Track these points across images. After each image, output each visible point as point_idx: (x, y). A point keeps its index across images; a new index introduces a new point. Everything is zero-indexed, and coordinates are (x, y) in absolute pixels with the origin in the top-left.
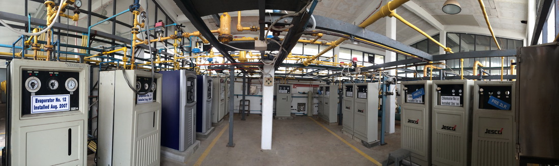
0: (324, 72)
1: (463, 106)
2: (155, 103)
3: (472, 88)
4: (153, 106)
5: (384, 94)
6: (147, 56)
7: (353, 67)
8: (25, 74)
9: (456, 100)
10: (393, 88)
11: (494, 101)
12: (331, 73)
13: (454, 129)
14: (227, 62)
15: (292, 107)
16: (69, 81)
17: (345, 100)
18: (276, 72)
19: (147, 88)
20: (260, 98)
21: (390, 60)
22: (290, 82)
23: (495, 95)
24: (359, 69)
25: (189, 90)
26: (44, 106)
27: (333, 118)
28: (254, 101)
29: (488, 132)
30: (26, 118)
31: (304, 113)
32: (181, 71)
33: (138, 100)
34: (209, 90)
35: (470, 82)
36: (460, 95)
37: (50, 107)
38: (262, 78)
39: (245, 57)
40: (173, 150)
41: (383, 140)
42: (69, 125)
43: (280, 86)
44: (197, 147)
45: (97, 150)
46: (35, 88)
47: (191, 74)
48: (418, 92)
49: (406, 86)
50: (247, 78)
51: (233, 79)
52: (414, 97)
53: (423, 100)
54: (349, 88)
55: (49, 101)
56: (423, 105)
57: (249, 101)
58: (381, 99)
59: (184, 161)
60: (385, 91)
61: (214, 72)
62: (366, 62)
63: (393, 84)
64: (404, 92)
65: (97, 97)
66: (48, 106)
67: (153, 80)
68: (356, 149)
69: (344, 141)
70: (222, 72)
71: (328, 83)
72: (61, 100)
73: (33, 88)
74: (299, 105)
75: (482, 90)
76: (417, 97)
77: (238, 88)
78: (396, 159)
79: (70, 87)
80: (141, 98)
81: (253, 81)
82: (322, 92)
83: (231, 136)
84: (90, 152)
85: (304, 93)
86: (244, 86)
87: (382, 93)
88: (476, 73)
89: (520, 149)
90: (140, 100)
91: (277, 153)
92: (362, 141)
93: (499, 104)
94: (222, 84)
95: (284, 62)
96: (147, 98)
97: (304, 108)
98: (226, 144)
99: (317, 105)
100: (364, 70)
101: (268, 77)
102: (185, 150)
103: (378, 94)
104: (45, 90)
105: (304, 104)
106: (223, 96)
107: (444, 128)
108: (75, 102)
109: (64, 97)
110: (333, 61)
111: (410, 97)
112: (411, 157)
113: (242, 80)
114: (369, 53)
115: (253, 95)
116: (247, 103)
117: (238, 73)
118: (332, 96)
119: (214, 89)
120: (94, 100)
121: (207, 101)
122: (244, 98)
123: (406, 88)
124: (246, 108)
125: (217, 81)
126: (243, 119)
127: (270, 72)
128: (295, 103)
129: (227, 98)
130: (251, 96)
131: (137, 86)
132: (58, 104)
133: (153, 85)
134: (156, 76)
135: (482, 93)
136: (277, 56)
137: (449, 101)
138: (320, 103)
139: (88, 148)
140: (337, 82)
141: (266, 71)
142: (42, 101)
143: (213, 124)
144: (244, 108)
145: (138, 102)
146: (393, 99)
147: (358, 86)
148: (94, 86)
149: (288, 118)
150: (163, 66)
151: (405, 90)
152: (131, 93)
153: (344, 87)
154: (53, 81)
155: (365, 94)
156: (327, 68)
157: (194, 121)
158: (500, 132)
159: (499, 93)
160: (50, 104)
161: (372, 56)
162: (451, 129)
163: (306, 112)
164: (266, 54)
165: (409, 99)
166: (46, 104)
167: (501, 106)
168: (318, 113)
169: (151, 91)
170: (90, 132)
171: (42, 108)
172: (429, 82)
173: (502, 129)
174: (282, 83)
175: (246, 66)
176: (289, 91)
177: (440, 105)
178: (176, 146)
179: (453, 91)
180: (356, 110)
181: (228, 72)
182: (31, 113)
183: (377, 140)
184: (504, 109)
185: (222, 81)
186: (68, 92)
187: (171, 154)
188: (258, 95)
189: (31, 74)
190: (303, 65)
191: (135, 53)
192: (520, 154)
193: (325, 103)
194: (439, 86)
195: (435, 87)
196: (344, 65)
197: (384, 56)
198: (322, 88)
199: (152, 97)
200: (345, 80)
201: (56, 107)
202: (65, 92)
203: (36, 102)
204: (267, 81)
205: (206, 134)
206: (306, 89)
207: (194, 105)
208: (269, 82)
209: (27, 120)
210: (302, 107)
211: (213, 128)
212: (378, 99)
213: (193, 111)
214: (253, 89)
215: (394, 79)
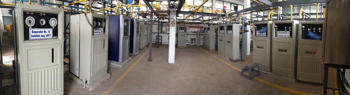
0: (206, 18)
1: (292, 37)
2: (104, 35)
3: (297, 26)
4: (103, 36)
5: (243, 31)
6: (99, 6)
7: (224, 13)
8: (26, 14)
9: (288, 34)
10: (249, 28)
11: (311, 34)
12: (211, 18)
13: (286, 51)
14: (149, 10)
15: (187, 41)
16: (52, 20)
17: (219, 36)
18: (178, 18)
19: (99, 25)
20: (168, 35)
21: (247, 7)
22: (186, 25)
23: (312, 30)
24: (227, 15)
25: (126, 28)
26: (37, 35)
27: (212, 47)
28: (164, 36)
29: (307, 52)
30: (27, 41)
31: (195, 44)
32: (121, 16)
33: (94, 32)
34: (138, 28)
35: (296, 22)
36: (290, 30)
37: (41, 36)
38: (169, 22)
39: (159, 6)
40: (115, 62)
41: (242, 58)
42: (52, 47)
43: (180, 28)
44: (129, 61)
45: (69, 62)
46: (31, 24)
47: (127, 18)
48: (263, 29)
49: (256, 25)
50: (160, 22)
51: (152, 22)
52: (261, 33)
53: (267, 34)
54: (222, 28)
55: (40, 32)
56: (266, 37)
57: (161, 36)
58: (241, 35)
59: (122, 67)
60: (243, 29)
61: (141, 17)
62: (233, 10)
63: (248, 24)
64: (255, 29)
65: (69, 33)
66: (40, 35)
67: (103, 20)
68: (226, 63)
69: (219, 59)
70: (145, 18)
71: (209, 25)
72: (47, 32)
73: (30, 24)
74: (192, 39)
75: (304, 27)
76: (263, 32)
77: (155, 28)
78: (250, 68)
79: (52, 24)
80: (96, 31)
81: (164, 24)
82: (206, 31)
83: (150, 56)
84: (65, 63)
85: (195, 32)
86: (159, 27)
87: (242, 31)
88: (301, 17)
89: (325, 59)
90: (95, 32)
91: (178, 65)
92: (230, 59)
93: (315, 36)
94: (146, 26)
95: (182, 10)
96: (100, 31)
97: (195, 41)
98: (147, 59)
99: (202, 39)
100: (230, 15)
101: (173, 20)
102: (122, 62)
103: (239, 32)
104: (37, 25)
105: (195, 39)
106: (146, 33)
107: (279, 50)
108: (55, 33)
109: (49, 30)
110: (212, 9)
111: (258, 32)
112: (259, 67)
113: (157, 23)
114: (234, 4)
115: (164, 33)
116: (160, 38)
117: (155, 18)
118: (212, 33)
119: (141, 28)
120: (67, 35)
121: (136, 35)
122: (158, 34)
123: (256, 27)
124: (160, 41)
125: (143, 23)
126: (158, 47)
127: (174, 17)
128: (189, 38)
129: (148, 34)
130: (163, 33)
131: (93, 24)
132: (45, 34)
133: (103, 24)
134: (105, 18)
135: (304, 29)
136: (177, 5)
137: (283, 34)
138: (204, 38)
139: (64, 62)
140: (215, 24)
141: (171, 16)
142: (36, 32)
143: (140, 49)
144: (158, 41)
145: (94, 33)
146: (249, 34)
147: (227, 26)
148: (66, 26)
149: (185, 47)
150: (110, 13)
151: (255, 28)
152: (90, 28)
153: (219, 27)
154: (42, 20)
155: (231, 31)
156: (208, 14)
157: (128, 46)
158: (314, 53)
159: (314, 29)
160: (41, 34)
161: (236, 5)
162: (284, 51)
163: (196, 44)
164: (172, 4)
165: (258, 33)
166: (38, 34)
167: (316, 37)
168: (203, 44)
169: (102, 27)
170: (65, 52)
171: (36, 36)
172: (270, 22)
173: (316, 51)
174: (181, 26)
175: (160, 13)
176: (185, 31)
177: (277, 37)
178: (116, 59)
179: (285, 28)
180: (226, 42)
181: (150, 18)
182: (30, 39)
183: (239, 58)
184: (317, 39)
185: (145, 24)
186: (51, 27)
187: (114, 64)
188: (167, 33)
189: (28, 15)
190: (193, 12)
191: (92, 4)
192: (325, 62)
193: (207, 38)
194: (276, 24)
195: (274, 25)
196: (218, 12)
197: (244, 6)
198: (205, 28)
199: (103, 31)
200: (219, 23)
201: (44, 36)
202: (50, 27)
203: (32, 33)
204: (172, 23)
205: (135, 54)
206: (196, 30)
207: (128, 37)
208: (173, 24)
209: (27, 43)
210: (194, 41)
211: (140, 51)
212: (239, 34)
213: (128, 41)
214: (164, 29)
215: (249, 21)
